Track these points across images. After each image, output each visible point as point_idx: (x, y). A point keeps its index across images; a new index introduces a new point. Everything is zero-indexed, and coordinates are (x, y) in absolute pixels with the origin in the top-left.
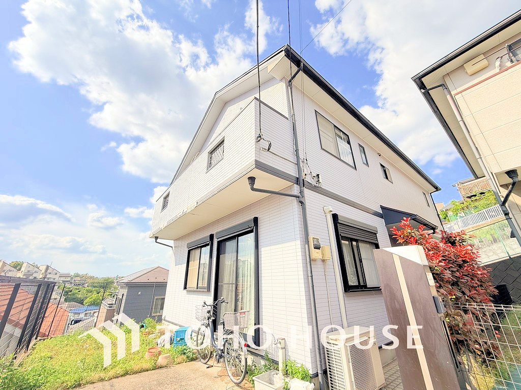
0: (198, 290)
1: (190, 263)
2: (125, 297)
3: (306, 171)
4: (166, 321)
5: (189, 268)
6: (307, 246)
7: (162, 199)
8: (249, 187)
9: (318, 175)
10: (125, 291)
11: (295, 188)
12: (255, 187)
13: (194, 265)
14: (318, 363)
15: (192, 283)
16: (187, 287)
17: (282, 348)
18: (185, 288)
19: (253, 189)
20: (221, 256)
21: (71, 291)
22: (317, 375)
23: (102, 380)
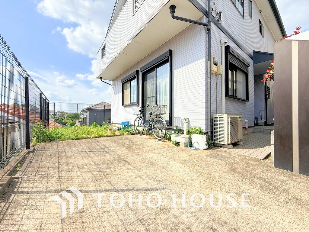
0: (131, 105)
1: (124, 91)
2: (88, 116)
3: (213, 7)
4: (114, 123)
5: (124, 94)
6: (209, 62)
7: (101, 51)
8: (170, 15)
9: (220, 12)
10: (88, 113)
11: (205, 19)
12: (175, 15)
13: (127, 92)
14: (209, 126)
15: (127, 102)
16: (124, 104)
17: (187, 123)
18: (123, 105)
19: (174, 17)
20: (145, 82)
21: (58, 119)
22: (207, 133)
23: (89, 138)
